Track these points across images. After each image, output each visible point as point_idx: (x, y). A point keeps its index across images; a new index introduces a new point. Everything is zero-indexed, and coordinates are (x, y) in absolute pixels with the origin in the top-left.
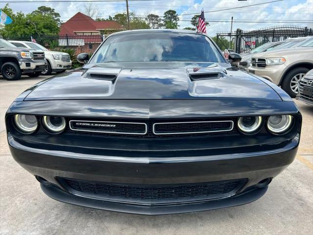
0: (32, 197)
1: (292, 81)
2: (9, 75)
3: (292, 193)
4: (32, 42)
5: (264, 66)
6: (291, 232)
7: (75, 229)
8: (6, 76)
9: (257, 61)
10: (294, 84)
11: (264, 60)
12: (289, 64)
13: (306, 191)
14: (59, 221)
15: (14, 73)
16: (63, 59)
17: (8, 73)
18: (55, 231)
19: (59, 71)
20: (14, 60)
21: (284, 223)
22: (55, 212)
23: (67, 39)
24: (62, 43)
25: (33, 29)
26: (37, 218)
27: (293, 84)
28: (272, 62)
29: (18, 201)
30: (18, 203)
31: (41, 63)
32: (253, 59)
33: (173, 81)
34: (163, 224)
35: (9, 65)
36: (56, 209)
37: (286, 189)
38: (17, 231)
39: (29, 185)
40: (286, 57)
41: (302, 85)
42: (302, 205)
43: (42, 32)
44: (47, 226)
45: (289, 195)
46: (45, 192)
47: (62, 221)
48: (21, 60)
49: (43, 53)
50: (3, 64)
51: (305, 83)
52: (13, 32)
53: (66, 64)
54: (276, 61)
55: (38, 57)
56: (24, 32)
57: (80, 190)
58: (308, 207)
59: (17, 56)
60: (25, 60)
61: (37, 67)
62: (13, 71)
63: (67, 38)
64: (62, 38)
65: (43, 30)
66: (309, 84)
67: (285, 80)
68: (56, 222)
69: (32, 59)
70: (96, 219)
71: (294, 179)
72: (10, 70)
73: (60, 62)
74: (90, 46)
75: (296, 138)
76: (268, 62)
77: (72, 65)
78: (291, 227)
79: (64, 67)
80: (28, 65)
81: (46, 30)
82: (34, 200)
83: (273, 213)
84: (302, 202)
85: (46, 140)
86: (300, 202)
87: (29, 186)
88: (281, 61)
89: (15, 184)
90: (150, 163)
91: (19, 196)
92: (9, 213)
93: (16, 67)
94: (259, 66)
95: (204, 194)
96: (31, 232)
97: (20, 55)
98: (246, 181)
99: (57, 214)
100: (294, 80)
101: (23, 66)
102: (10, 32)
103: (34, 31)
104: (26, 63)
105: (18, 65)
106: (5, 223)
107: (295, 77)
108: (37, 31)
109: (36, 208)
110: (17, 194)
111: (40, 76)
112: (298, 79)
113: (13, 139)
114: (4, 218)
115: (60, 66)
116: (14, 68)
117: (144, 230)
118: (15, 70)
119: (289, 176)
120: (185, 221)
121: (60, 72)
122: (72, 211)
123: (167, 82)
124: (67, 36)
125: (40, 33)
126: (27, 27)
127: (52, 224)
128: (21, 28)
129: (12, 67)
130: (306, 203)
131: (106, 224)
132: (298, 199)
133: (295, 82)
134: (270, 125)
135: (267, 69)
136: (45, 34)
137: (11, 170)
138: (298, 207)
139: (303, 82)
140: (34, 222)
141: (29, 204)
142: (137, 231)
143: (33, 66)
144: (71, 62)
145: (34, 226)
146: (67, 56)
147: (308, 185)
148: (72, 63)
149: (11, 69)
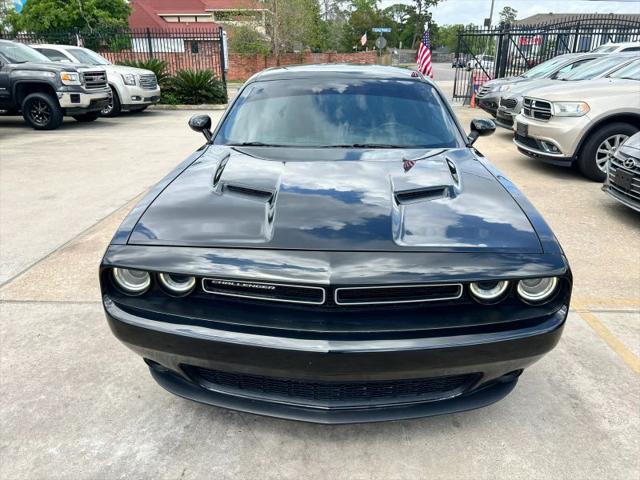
0: (131, 384)
1: (600, 150)
2: (38, 118)
3: (563, 384)
4: (78, 48)
5: (547, 117)
6: (549, 452)
7: (208, 441)
8: (32, 121)
9: (534, 106)
10: (604, 155)
11: (547, 105)
12: (596, 115)
13: (587, 381)
14: (182, 426)
15: (48, 116)
16: (144, 83)
17: (35, 114)
18: (177, 444)
19: (136, 108)
20: (48, 88)
21: (539, 437)
22: (173, 410)
23: (149, 38)
24: (139, 46)
25: (74, 9)
26: (146, 421)
27: (602, 156)
28: (564, 110)
29: (108, 389)
30: (110, 394)
31: (100, 94)
32: (527, 101)
33: (363, 197)
34: (346, 435)
35: (37, 99)
36: (173, 407)
37: (553, 378)
38: (118, 443)
39: (122, 361)
40: (590, 101)
41: (613, 165)
42: (575, 407)
43: (94, 16)
44: (164, 435)
45: (556, 388)
46: (159, 383)
47: (187, 427)
48: (62, 88)
49: (102, 73)
50: (25, 96)
51: (620, 162)
52: (34, 17)
53: (149, 93)
54: (571, 109)
55: (95, 81)
56: (56, 16)
57: (216, 382)
58: (585, 411)
59: (53, 81)
60: (69, 89)
61: (93, 102)
62: (46, 110)
63: (149, 35)
64: (139, 35)
65: (95, 11)
66: (627, 165)
67: (586, 147)
68: (178, 428)
69: (84, 87)
70: (240, 425)
71: (570, 359)
72: (41, 110)
73: (137, 90)
74: (193, 47)
75: (561, 312)
76: (555, 110)
77: (162, 96)
78: (550, 444)
79: (146, 99)
80: (75, 98)
81: (102, 13)
82: (135, 389)
83: (525, 419)
84: (578, 401)
85: (163, 308)
86: (574, 401)
87: (122, 364)
88: (581, 109)
89: (98, 361)
90: (330, 352)
91: (110, 382)
92: (99, 412)
93: (52, 104)
94: (538, 115)
95: (413, 392)
96: (141, 444)
97: (59, 79)
98: (481, 375)
99: (177, 416)
100: (604, 147)
101: (65, 101)
102: (27, 16)
103: (77, 14)
104: (72, 96)
105: (56, 99)
106: (95, 429)
107: (606, 142)
108: (83, 13)
109: (141, 403)
110: (106, 378)
111: (99, 119)
112: (612, 145)
113: (113, 305)
114: (92, 421)
115: (138, 98)
116: (48, 105)
117: (317, 445)
118: (49, 108)
119: (561, 354)
120: (382, 432)
121: (138, 111)
122: (199, 412)
123: (352, 197)
124: (149, 33)
125: (88, 19)
126: (63, 6)
127: (172, 431)
128: (51, 6)
129: (44, 104)
130: (583, 404)
131: (257, 434)
132: (571, 396)
133: (605, 151)
134: (522, 287)
135: (551, 124)
136: (101, 21)
137: (85, 332)
138: (567, 411)
139: (616, 160)
140: (142, 427)
141: (126, 396)
142: (306, 447)
143: (85, 100)
144: (158, 88)
145: (144, 433)
146: (151, 76)
147: (593, 371)
148: (161, 90)
149: (42, 106)
